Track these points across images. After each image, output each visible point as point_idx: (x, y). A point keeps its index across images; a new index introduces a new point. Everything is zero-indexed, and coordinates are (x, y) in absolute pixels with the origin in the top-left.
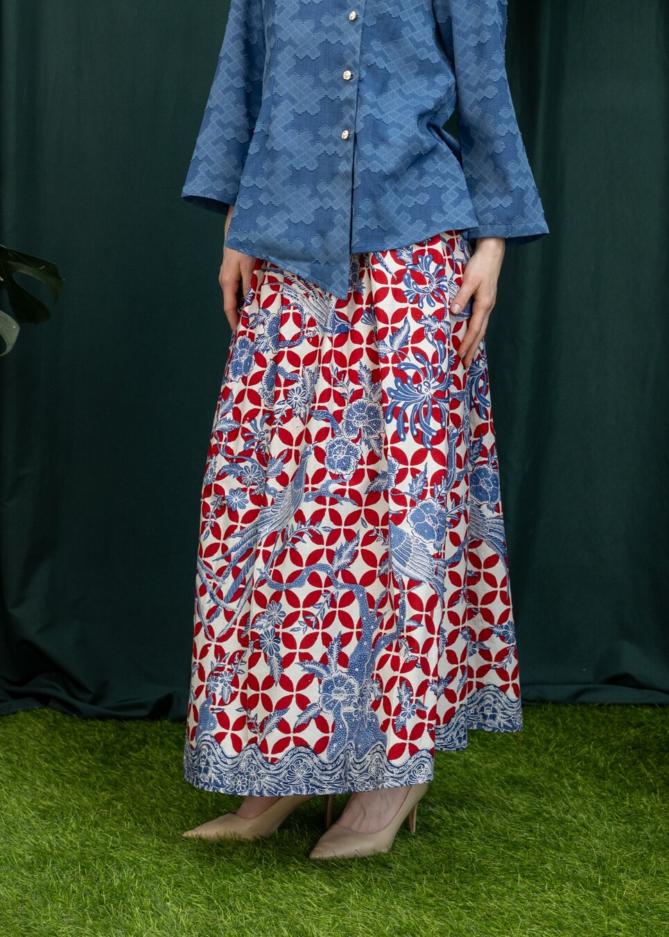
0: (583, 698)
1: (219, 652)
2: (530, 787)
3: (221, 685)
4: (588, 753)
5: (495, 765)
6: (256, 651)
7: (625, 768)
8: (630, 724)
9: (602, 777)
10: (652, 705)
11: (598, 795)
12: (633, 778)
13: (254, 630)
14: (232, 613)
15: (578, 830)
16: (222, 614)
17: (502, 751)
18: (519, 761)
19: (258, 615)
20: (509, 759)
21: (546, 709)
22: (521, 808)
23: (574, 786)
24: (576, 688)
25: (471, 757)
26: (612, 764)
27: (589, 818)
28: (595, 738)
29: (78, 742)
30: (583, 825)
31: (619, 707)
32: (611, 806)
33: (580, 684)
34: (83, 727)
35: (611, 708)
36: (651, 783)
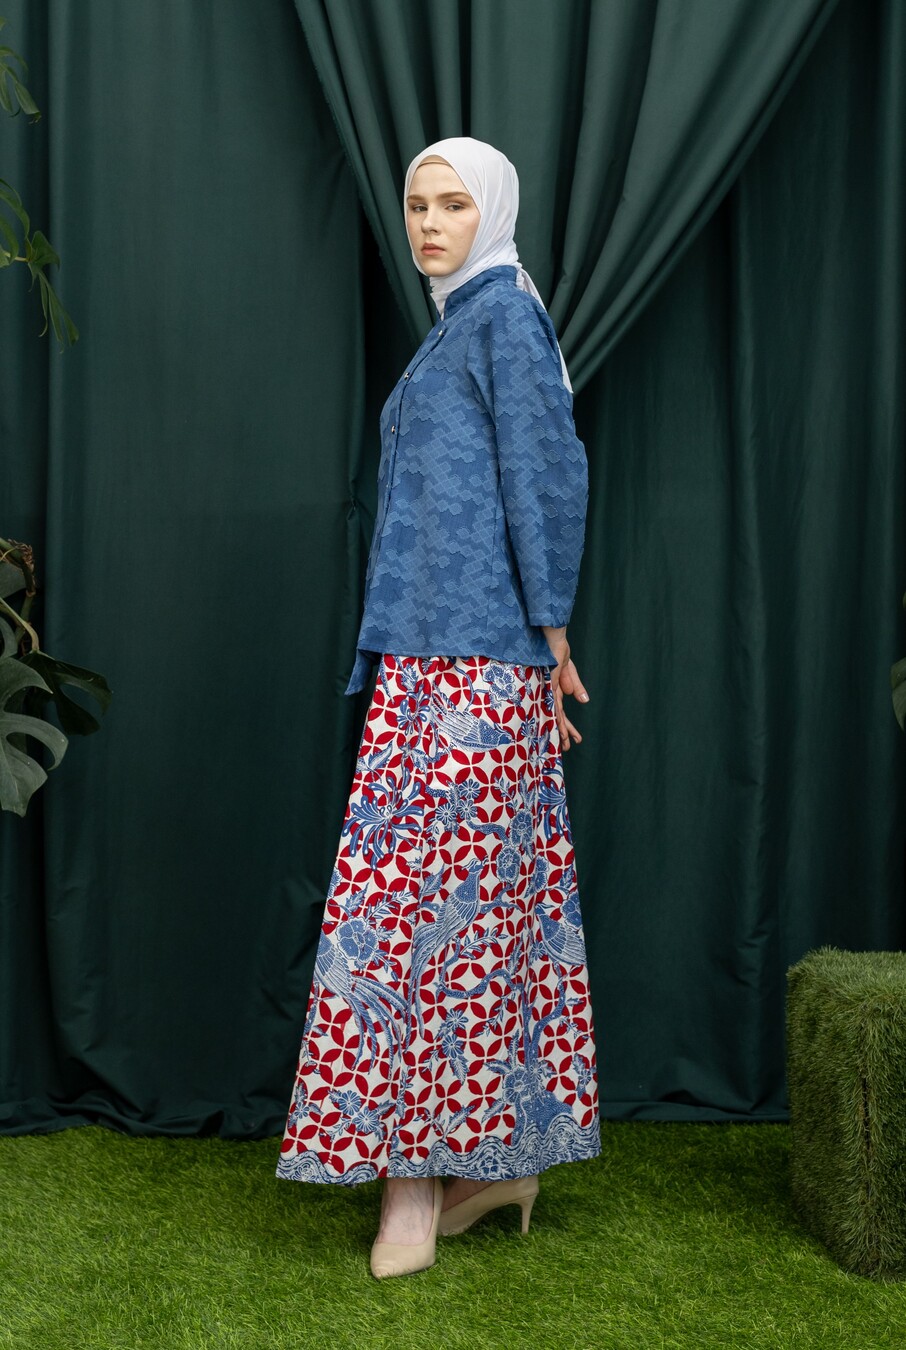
0: (640, 1116)
2: (586, 1206)
4: (645, 1171)
5: (550, 1184)
7: (683, 1188)
8: (688, 1142)
9: (658, 1195)
10: (709, 1123)
11: (654, 1213)
12: (690, 1196)
15: (633, 1250)
18: (574, 1180)
20: (564, 1178)
23: (630, 1204)
24: (631, 1106)
26: (668, 1182)
27: (645, 1237)
28: (651, 1156)
29: (127, 1160)
30: (639, 1244)
31: (676, 1125)
32: (667, 1224)
33: (634, 1101)
34: (132, 1144)
35: (668, 1126)
36: (707, 1202)
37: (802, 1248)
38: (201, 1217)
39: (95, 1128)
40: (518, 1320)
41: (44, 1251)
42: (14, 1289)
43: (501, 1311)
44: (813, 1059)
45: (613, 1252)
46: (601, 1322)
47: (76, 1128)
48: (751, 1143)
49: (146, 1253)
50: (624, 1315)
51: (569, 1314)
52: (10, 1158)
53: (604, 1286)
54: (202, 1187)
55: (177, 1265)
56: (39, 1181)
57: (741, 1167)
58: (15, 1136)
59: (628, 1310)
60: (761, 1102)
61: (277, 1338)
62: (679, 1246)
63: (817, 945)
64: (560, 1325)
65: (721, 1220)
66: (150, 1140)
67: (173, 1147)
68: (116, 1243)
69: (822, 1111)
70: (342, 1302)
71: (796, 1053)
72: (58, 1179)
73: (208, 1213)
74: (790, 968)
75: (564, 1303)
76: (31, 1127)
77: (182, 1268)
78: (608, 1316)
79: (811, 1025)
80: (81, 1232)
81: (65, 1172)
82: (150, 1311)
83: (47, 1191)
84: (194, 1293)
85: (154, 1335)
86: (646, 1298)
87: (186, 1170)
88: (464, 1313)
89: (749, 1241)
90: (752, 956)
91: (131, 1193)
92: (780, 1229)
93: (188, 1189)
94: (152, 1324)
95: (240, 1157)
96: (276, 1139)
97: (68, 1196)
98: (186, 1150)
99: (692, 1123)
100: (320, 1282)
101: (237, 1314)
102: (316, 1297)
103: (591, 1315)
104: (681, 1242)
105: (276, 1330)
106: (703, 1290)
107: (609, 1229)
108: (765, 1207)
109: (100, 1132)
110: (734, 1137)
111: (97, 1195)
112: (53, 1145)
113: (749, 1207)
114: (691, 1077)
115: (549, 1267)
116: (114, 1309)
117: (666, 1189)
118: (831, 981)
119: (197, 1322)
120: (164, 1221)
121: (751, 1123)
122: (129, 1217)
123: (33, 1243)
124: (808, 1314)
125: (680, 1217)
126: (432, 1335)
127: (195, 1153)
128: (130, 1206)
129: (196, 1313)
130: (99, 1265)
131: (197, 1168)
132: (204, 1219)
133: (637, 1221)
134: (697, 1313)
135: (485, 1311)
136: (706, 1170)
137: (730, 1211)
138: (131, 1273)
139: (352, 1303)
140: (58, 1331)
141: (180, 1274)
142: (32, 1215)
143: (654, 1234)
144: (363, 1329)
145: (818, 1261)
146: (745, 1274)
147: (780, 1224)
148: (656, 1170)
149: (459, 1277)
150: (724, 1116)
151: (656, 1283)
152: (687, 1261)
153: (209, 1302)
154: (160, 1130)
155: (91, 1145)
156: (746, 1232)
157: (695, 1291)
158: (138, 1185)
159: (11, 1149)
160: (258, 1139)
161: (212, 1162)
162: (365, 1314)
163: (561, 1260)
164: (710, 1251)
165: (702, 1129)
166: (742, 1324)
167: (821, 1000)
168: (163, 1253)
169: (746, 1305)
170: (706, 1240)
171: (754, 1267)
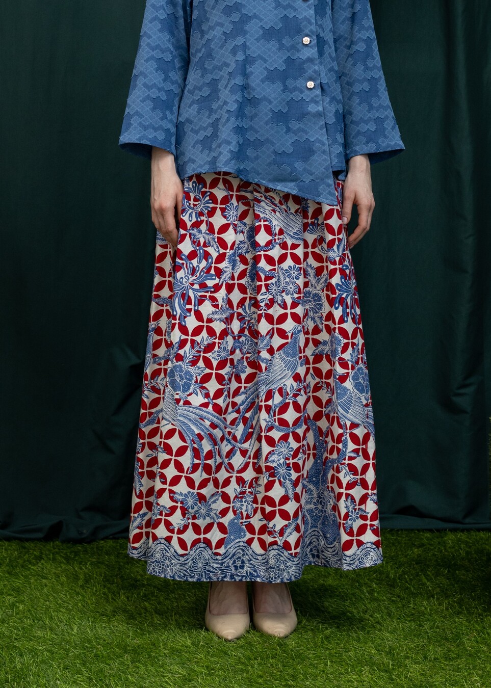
1: (240, 481)
3: (245, 504)
6: (271, 479)
7: (411, 580)
8: (415, 545)
9: (392, 585)
11: (389, 599)
12: (416, 586)
13: (268, 464)
14: (247, 451)
15: (374, 626)
16: (238, 452)
19: (270, 453)
23: (371, 592)
26: (400, 576)
27: (382, 617)
31: (406, 532)
32: (399, 607)
35: (400, 532)
36: (430, 590)
38: (46, 601)
51: (325, 676)
53: (351, 654)
54: (46, 578)
59: (369, 672)
62: (408, 624)
65: (440, 604)
66: (7, 543)
67: (24, 548)
73: (51, 598)
77: (31, 640)
82: (7, 673)
84: (40, 659)
86: (383, 664)
87: (34, 565)
88: (245, 675)
89: (461, 620)
92: (485, 611)
95: (76, 555)
96: (102, 542)
98: (34, 550)
99: (418, 530)
101: (73, 675)
104: (410, 621)
106: (425, 658)
107: (355, 611)
113: (461, 594)
120: (17, 604)
121: (462, 531)
125: (409, 602)
127: (41, 553)
129: (41, 674)
131: (42, 564)
133: (376, 604)
134: (421, 674)
136: (429, 566)
137: (447, 597)
141: (29, 645)
143: (389, 615)
146: (458, 646)
147: (485, 607)
148: (391, 567)
150: (442, 525)
151: (390, 653)
152: (414, 635)
153: (51, 665)
154: (14, 535)
156: (459, 613)
157: (420, 658)
160: (89, 543)
161: (54, 559)
162: (170, 675)
164: (431, 628)
165: (426, 535)
169: (458, 668)
170: (428, 619)
171: (464, 640)
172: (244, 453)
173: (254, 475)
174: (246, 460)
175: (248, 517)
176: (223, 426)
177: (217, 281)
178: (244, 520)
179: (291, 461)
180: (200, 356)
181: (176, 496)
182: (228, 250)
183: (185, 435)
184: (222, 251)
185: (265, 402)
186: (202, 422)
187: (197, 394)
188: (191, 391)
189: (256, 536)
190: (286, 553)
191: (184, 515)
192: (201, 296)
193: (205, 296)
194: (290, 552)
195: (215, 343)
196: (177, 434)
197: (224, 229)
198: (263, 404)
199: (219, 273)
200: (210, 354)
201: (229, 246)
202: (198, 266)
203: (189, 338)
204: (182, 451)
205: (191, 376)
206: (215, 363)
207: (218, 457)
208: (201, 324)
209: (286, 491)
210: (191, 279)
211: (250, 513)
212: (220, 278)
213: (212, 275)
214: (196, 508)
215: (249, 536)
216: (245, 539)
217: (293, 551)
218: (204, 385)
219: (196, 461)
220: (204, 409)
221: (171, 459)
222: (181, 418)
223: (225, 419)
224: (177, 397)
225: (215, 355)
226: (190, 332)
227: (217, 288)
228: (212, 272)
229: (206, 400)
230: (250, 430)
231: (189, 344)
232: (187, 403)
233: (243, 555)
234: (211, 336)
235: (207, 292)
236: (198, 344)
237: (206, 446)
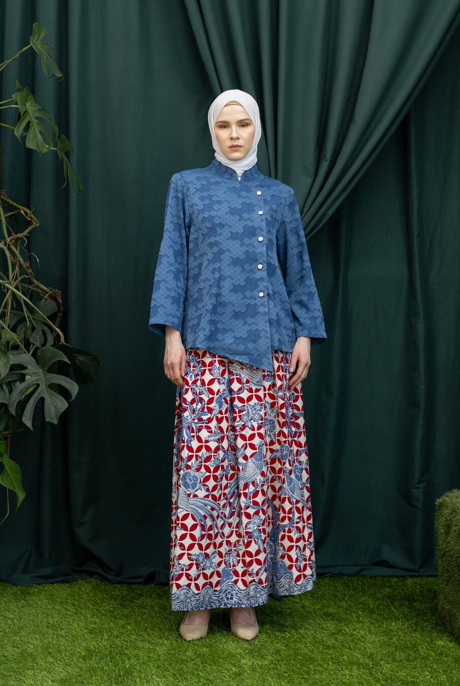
0: (362, 573)
1: (228, 543)
2: (336, 618)
3: (232, 558)
4: (365, 600)
5: (318, 607)
6: (249, 540)
7: (384, 609)
8: (386, 586)
9: (372, 612)
10: (397, 577)
11: (370, 622)
12: (388, 613)
13: (247, 530)
14: (232, 523)
15: (360, 639)
16: (227, 525)
17: (322, 600)
18: (330, 605)
19: (248, 523)
20: (325, 604)
21: (344, 579)
22: (331, 629)
23: (358, 617)
24: (358, 568)
25: (306, 602)
26: (377, 606)
27: (365, 633)
28: (368, 593)
29: (108, 595)
30: (362, 637)
31: (381, 578)
32: (376, 627)
33: (361, 566)
34: (111, 588)
35: (377, 578)
36: (396, 616)
37: (443, 638)
39: (92, 579)
40: (302, 675)
41: (67, 640)
42: (52, 659)
43: (294, 670)
44: (449, 545)
45: (349, 641)
46: (343, 675)
47: (83, 580)
48: (418, 587)
49: (118, 642)
50: (355, 672)
51: (328, 672)
52: (50, 595)
53: (345, 657)
55: (133, 647)
56: (65, 606)
57: (413, 599)
58: (52, 583)
59: (357, 669)
60: (421, 566)
61: (183, 684)
62: (382, 638)
63: (450, 488)
64: (324, 677)
65: (403, 625)
67: (131, 589)
68: (103, 636)
69: (453, 570)
70: (215, 665)
71: (440, 542)
72: (74, 605)
73: (148, 622)
74: (437, 500)
75: (325, 666)
76: (61, 579)
78: (347, 672)
79: (447, 528)
80: (86, 631)
81: (77, 601)
83: (68, 610)
85: (122, 682)
86: (366, 664)
87: (137, 600)
88: (275, 671)
89: (417, 635)
90: (418, 493)
91: (111, 612)
92: (432, 629)
93: (139, 610)
94: (121, 676)
95: (164, 594)
97: (79, 613)
98: (137, 590)
99: (389, 577)
100: (204, 656)
102: (202, 663)
103: (339, 672)
104: (383, 636)
105: (182, 680)
106: (394, 660)
107: (347, 629)
108: (425, 618)
109: (95, 582)
110: (409, 584)
111: (93, 612)
112: (71, 588)
113: (417, 618)
114: (389, 553)
115: (318, 648)
116: (102, 669)
117: (376, 609)
118: (457, 506)
119: (143, 675)
121: (418, 577)
122: (109, 624)
123: (61, 636)
124: (446, 671)
125: (383, 623)
126: (259, 682)
127: (142, 592)
128: (110, 618)
130: (95, 648)
131: (143, 599)
132: (146, 625)
133: (361, 625)
134: (391, 671)
135: (286, 670)
136: (395, 600)
137: (407, 620)
138: (110, 651)
139: (220, 666)
140: (74, 680)
142: (61, 623)
143: (370, 632)
144: (225, 679)
145: (451, 645)
146: (415, 652)
147: (432, 627)
148: (371, 601)
149: (273, 653)
150: (405, 573)
151: (371, 657)
152: (386, 645)
155: (90, 588)
156: (415, 631)
157: (390, 660)
158: (113, 608)
159: (51, 590)
161: (150, 596)
163: (324, 645)
164: (397, 640)
165: (393, 579)
166: (414, 677)
167: (453, 516)
168: (126, 641)
169: (416, 667)
170: (396, 635)
171: (419, 648)
172: (230, 525)
173: (237, 538)
174: (232, 529)
175: (234, 566)
176: (218, 508)
177: (209, 415)
178: (232, 568)
179: (261, 528)
180: (202, 465)
181: (192, 557)
182: (215, 396)
183: (195, 516)
184: (211, 396)
185: (243, 490)
186: (206, 507)
187: (201, 490)
188: (197, 488)
189: (240, 578)
190: (260, 586)
191: (198, 568)
192: (200, 426)
193: (202, 426)
194: (262, 585)
195: (211, 456)
196: (190, 516)
197: (211, 382)
198: (242, 492)
199: (210, 410)
200: (209, 463)
201: (216, 393)
202: (196, 408)
203: (194, 454)
204: (194, 527)
205: (197, 478)
206: (212, 469)
207: (215, 529)
208: (201, 444)
209: (259, 547)
210: (193, 416)
211: (235, 563)
212: (211, 414)
213: (206, 412)
214: (204, 563)
215: (235, 578)
216: (233, 580)
217: (264, 585)
218: (206, 483)
219: (203, 533)
220: (206, 499)
221: (187, 533)
222: (192, 506)
223: (219, 504)
224: (189, 492)
225: (212, 464)
226: (195, 450)
227: (210, 420)
228: (206, 410)
229: (208, 493)
230: (233, 510)
231: (194, 458)
232: (195, 496)
233: (232, 591)
234: (208, 452)
235: (203, 423)
236: (200, 457)
237: (209, 522)
